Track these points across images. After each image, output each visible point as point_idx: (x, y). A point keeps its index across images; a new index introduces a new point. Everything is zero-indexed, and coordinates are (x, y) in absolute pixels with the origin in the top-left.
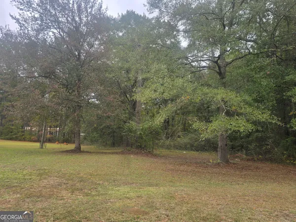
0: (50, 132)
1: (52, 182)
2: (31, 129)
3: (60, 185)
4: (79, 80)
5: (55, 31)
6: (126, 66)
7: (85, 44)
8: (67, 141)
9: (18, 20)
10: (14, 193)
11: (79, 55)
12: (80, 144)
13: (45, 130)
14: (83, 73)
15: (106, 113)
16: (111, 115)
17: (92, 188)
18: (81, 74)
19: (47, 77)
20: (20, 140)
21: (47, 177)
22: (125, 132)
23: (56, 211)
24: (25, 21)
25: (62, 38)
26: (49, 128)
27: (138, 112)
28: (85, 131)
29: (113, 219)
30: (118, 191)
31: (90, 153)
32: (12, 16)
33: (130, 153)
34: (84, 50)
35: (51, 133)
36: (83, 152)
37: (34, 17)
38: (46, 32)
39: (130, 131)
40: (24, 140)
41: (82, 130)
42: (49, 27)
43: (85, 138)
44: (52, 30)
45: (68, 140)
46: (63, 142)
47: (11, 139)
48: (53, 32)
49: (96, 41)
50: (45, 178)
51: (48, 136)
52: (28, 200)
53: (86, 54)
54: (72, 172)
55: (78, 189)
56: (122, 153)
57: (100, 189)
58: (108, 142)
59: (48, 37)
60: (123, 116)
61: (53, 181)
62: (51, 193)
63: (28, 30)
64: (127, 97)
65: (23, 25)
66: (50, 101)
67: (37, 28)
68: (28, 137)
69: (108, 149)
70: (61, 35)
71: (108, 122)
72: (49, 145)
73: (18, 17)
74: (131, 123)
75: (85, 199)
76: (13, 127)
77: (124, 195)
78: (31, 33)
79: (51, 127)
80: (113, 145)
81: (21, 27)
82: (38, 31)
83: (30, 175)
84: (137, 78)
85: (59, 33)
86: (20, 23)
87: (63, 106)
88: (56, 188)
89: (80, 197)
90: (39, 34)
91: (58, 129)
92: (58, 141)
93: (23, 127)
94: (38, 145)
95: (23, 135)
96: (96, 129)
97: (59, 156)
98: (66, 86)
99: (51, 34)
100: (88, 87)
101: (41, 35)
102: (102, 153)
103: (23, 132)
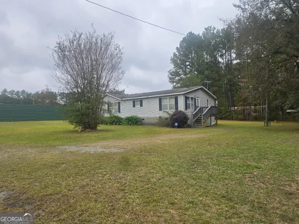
0: (255, 110)
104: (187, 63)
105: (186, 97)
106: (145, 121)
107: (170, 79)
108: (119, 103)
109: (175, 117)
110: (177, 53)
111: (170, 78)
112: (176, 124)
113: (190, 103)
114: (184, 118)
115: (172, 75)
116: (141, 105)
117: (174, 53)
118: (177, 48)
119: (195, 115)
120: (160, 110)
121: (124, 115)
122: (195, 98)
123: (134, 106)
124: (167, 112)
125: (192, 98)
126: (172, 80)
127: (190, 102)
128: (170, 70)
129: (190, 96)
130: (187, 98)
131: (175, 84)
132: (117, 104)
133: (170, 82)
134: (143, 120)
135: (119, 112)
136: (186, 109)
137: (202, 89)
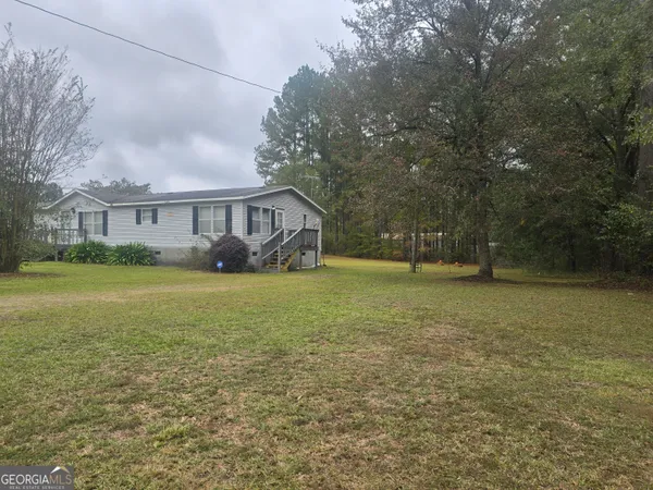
0: (425, 240)
1: (443, 333)
2: (391, 237)
3: (460, 339)
4: (481, 121)
5: (424, 24)
6: (605, 56)
7: (490, 34)
8: (461, 259)
9: (355, 26)
10: (383, 344)
11: (478, 63)
12: (490, 265)
13: (416, 236)
14: (487, 103)
15: (550, 190)
16: (564, 194)
17: (530, 354)
18: (485, 106)
19: (415, 128)
20: (376, 258)
21: (433, 322)
22: (606, 234)
23: (461, 383)
24: (368, 24)
25: (440, 34)
26: (422, 235)
27: (644, 179)
28: (500, 235)
29: (594, 419)
30: (599, 366)
31: (516, 283)
32: (345, 22)
33: (621, 285)
34: (488, 49)
35: (428, 244)
36: (499, 281)
37: (383, 9)
38: (406, 33)
39: (621, 228)
40: (381, 257)
41: (492, 234)
42: (411, 21)
43: (499, 253)
44: (418, 24)
45: (462, 256)
46: (452, 262)
47: (360, 256)
48: (420, 29)
49: (515, 16)
50: (430, 325)
51: (423, 249)
52: (408, 357)
53: (493, 56)
54: (480, 318)
55: (498, 352)
56: (601, 286)
57: (548, 357)
58: (556, 261)
59: (412, 42)
60: (599, 192)
61: (445, 331)
62: (447, 352)
63: (374, 41)
64: (606, 142)
65: (366, 32)
66: (425, 175)
67: (390, 29)
68: (387, 251)
69: (558, 277)
70: (435, 29)
71: (555, 211)
72: (426, 267)
73: (355, 19)
74: (623, 207)
75: (518, 372)
76: (362, 235)
77: (617, 378)
78: (380, 44)
79: (426, 231)
80: (573, 267)
81: (362, 37)
82: (392, 36)
83: (403, 317)
84: (637, 83)
85: (433, 25)
86: (360, 31)
87: (449, 184)
88: (453, 344)
89: (507, 367)
90: (394, 41)
91: (440, 234)
92: (442, 259)
93: (377, 234)
94: (406, 266)
95: (379, 249)
96: (523, 231)
97: (450, 287)
98: (452, 141)
99: (416, 33)
100: (501, 134)
101: (397, 43)
102: (545, 284)
103: (379, 242)
104: (298, 135)
105: (249, 206)
106: (162, 257)
107: (261, 165)
108: (105, 214)
109: (219, 248)
110: (275, 110)
111: (259, 163)
112: (220, 265)
113: (261, 219)
114: (238, 252)
115: (265, 158)
116: (155, 221)
117: (271, 110)
118: (277, 98)
119: (265, 247)
120: (195, 231)
121: (113, 240)
122: (273, 212)
123: (139, 222)
124: (207, 237)
125: (266, 211)
126: (263, 169)
127: (259, 218)
128: (260, 146)
129: (262, 205)
130: (251, 211)
131: (269, 178)
132: (101, 216)
133: (260, 173)
134: (159, 253)
135: (105, 233)
136: (250, 233)
137: (291, 192)
